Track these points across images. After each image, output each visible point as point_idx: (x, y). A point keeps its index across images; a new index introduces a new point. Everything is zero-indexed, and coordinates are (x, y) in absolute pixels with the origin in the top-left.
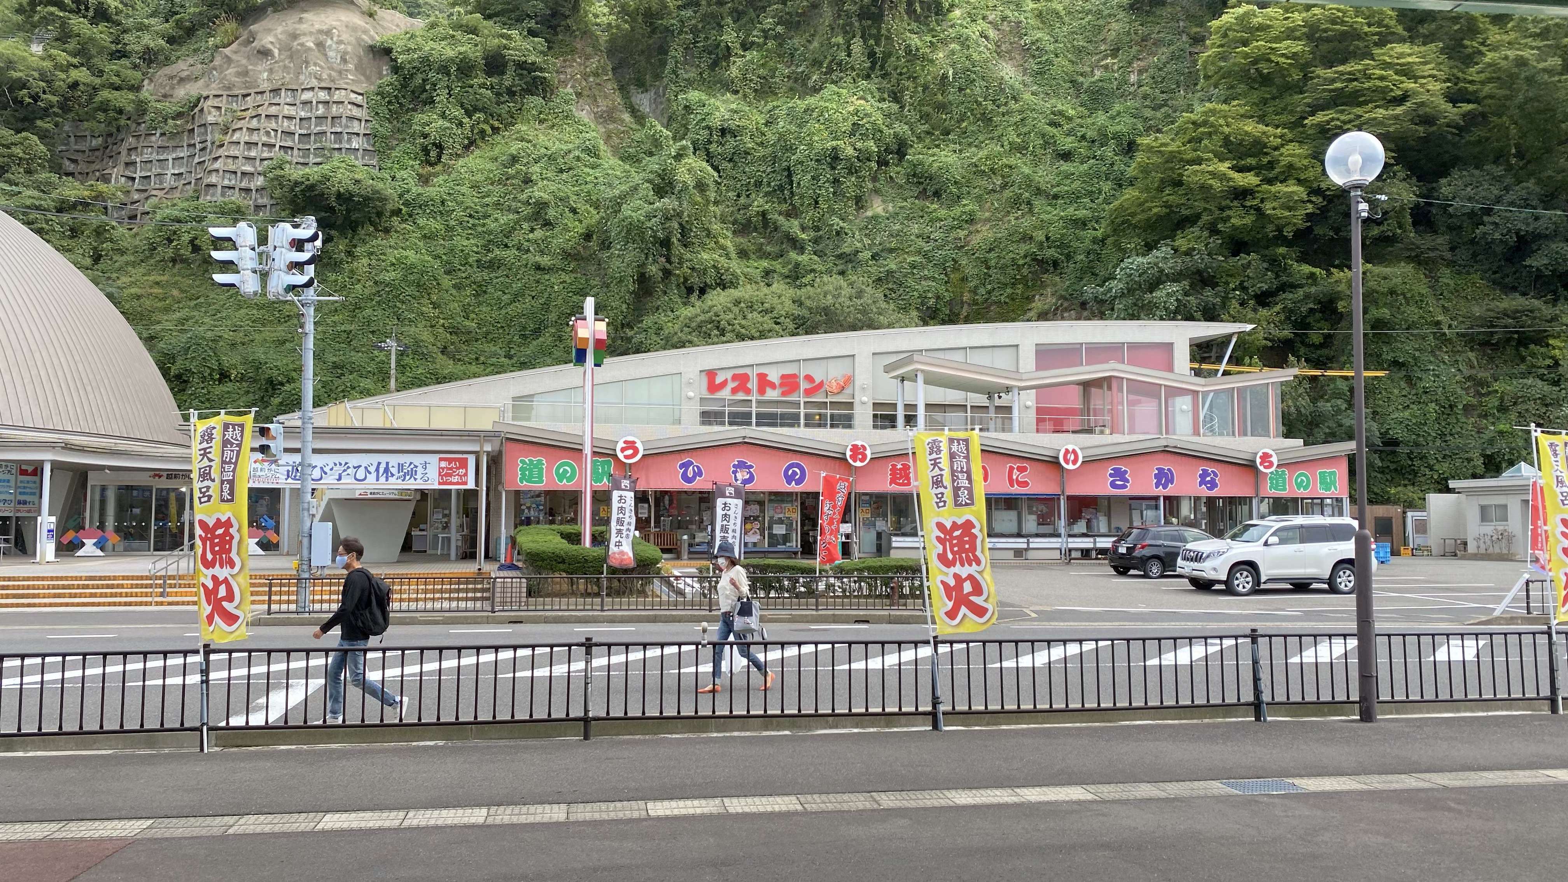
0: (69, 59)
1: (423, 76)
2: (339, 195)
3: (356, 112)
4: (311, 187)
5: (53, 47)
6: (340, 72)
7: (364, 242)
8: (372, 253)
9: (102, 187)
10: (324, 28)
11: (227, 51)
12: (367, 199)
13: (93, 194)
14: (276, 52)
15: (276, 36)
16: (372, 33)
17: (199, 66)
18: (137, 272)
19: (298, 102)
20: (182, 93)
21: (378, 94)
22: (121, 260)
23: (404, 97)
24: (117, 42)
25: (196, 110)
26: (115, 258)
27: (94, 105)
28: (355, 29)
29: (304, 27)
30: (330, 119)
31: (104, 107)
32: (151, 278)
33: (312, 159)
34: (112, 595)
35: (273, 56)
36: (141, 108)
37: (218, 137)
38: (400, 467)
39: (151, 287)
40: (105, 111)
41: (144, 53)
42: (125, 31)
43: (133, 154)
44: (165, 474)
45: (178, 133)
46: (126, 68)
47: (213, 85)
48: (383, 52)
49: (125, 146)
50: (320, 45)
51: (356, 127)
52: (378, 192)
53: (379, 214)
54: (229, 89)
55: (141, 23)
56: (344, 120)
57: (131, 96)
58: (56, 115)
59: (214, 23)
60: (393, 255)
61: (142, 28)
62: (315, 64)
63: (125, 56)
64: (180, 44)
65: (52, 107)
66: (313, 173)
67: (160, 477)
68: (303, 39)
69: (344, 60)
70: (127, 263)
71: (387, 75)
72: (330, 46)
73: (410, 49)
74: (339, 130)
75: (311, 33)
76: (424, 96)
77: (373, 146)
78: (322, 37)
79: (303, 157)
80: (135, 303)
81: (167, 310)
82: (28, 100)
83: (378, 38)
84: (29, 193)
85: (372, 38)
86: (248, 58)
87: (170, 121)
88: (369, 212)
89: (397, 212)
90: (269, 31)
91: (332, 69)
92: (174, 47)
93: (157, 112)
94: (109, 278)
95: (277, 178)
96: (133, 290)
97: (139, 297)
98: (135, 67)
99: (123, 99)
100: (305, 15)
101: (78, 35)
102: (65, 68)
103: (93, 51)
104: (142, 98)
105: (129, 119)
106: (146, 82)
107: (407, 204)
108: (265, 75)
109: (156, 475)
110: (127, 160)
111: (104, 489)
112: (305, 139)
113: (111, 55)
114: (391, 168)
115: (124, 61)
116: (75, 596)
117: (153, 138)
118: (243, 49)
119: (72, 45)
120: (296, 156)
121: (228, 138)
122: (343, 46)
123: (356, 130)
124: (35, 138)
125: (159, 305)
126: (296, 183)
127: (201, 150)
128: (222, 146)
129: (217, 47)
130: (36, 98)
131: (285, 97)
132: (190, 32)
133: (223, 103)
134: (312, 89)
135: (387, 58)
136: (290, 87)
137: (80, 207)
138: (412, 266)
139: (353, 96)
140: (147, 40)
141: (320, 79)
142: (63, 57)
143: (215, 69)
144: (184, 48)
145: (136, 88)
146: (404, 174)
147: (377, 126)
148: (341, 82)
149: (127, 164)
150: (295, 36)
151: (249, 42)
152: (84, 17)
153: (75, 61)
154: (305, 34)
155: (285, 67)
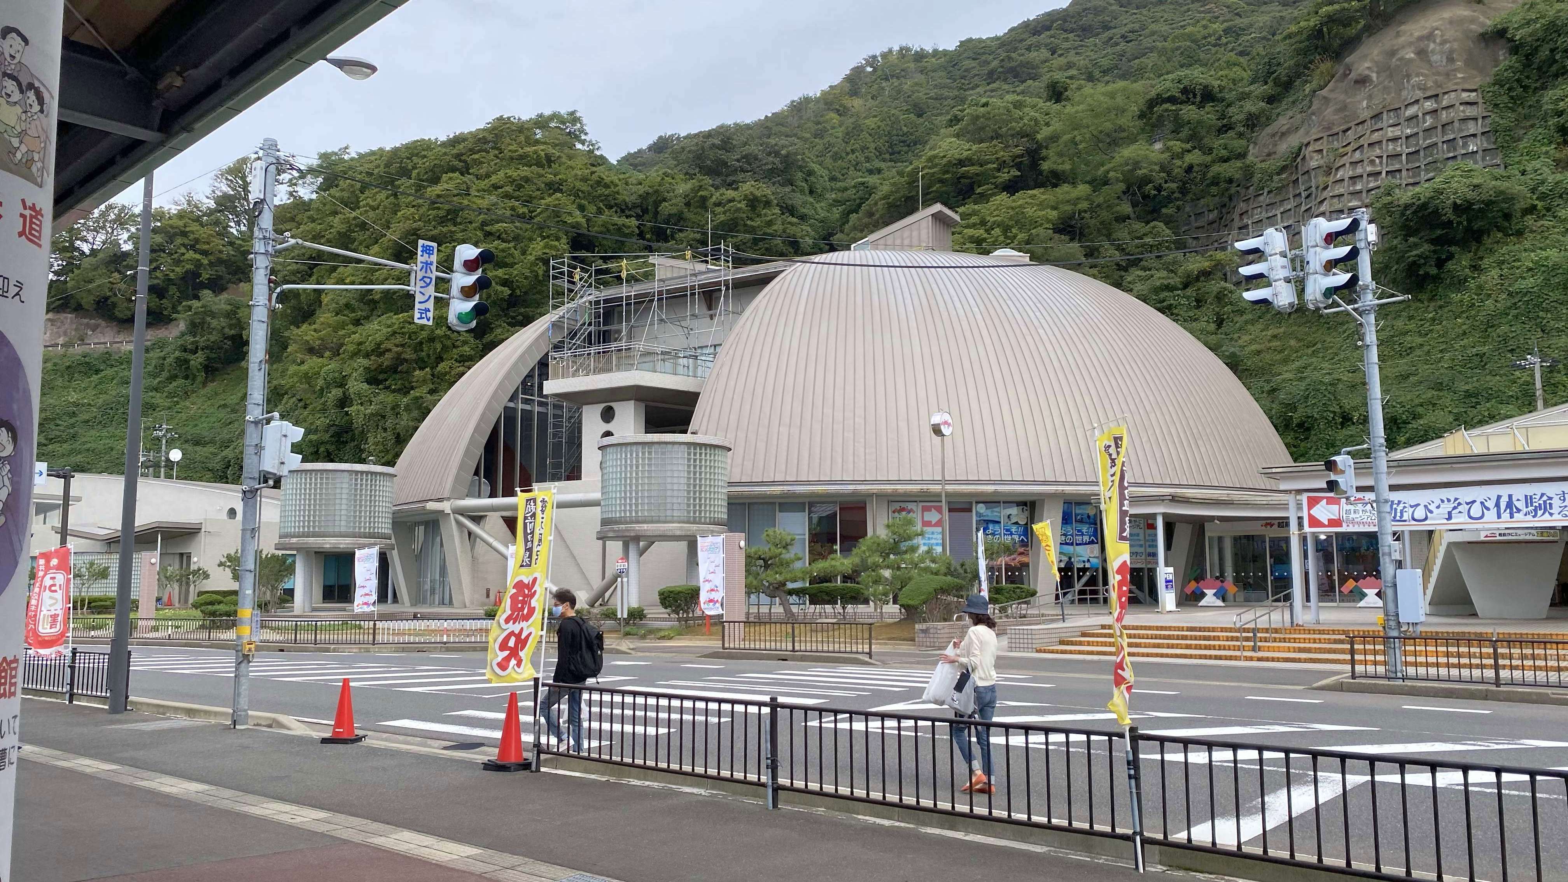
0: (1183, 146)
1: (1551, 45)
2: (1455, 206)
3: (1470, 111)
4: (1424, 206)
5: (1170, 140)
6: (1448, 75)
7: (1491, 251)
8: (1503, 262)
9: (1220, 255)
10: (1425, 32)
11: (1324, 92)
12: (1489, 203)
13: (1213, 263)
14: (1374, 76)
15: (1373, 60)
16: (1482, 19)
17: (1299, 116)
18: (1256, 329)
19: (1402, 121)
20: (1284, 147)
21: (1494, 84)
22: (1240, 320)
23: (1528, 77)
24: (1223, 117)
25: (1299, 160)
26: (1236, 319)
27: (1208, 182)
28: (1461, 21)
29: (1402, 40)
30: (1440, 127)
31: (1215, 182)
32: (1270, 333)
33: (1424, 176)
34: (1207, 647)
35: (1371, 81)
36: (1248, 171)
37: (1322, 180)
38: (1529, 500)
39: (1270, 341)
40: (1217, 184)
41: (1248, 119)
42: (1229, 105)
43: (1244, 217)
44: (1276, 522)
45: (1283, 187)
46: (1233, 139)
47: (1314, 130)
48: (1500, 34)
49: (1238, 211)
50: (1422, 53)
51: (1472, 128)
52: (1502, 192)
53: (1507, 217)
54: (1329, 128)
55: (1242, 93)
56: (1456, 124)
57: (1239, 164)
58: (1177, 199)
59: (1309, 69)
60: (1529, 259)
61: (1244, 96)
62: (1418, 75)
63: (1230, 128)
64: (1280, 101)
65: (1173, 193)
66: (1424, 190)
67: (1272, 525)
68: (1401, 54)
69: (1451, 60)
70: (1246, 322)
71: (1505, 60)
72: (1433, 51)
73: (1532, 20)
74: (1452, 137)
75: (1411, 44)
76: (1554, 68)
77: (1495, 143)
78: (1422, 45)
79: (1414, 177)
80: (1256, 359)
81: (1285, 361)
82: (1154, 192)
83: (1489, 23)
84: (1158, 275)
85: (1483, 25)
86: (1346, 92)
87: (1275, 178)
88: (1494, 217)
89: (1531, 210)
90: (1365, 57)
91: (1438, 74)
92: (1275, 105)
93: (1263, 171)
94: (1232, 339)
95: (1385, 206)
96: (1254, 347)
97: (1259, 352)
98: (1241, 135)
99: (1231, 169)
100: (1403, 27)
101: (1189, 123)
102: (1180, 156)
103: (1203, 133)
104: (1248, 162)
105: (1238, 186)
106: (1251, 147)
107: (1543, 197)
108: (1365, 104)
109: (1267, 524)
110: (1240, 225)
111: (1220, 539)
112: (1415, 156)
113: (1219, 131)
114: (1519, 163)
115: (1231, 133)
116: (1172, 646)
117: (1261, 198)
118: (1340, 85)
119: (1185, 132)
120: (1405, 178)
121: (1331, 179)
122: (1448, 45)
123: (1472, 131)
124: (1161, 224)
125: (1278, 357)
126: (1407, 207)
127: (1307, 197)
128: (1325, 188)
129: (1315, 91)
130: (1159, 189)
131: (1387, 119)
132: (1287, 85)
133: (1323, 145)
134: (1417, 101)
135: (1502, 42)
136: (1392, 107)
137: (1202, 278)
138: (1556, 267)
139: (1465, 95)
140: (1250, 106)
141: (1424, 89)
142: (1177, 145)
143: (1313, 114)
144: (1284, 103)
145: (1242, 156)
146: (1537, 164)
147: (1497, 119)
148: (1450, 84)
149: (1240, 228)
150: (1392, 53)
151: (1345, 76)
152: (1193, 103)
153: (1188, 146)
154: (1403, 47)
155: (1385, 88)
